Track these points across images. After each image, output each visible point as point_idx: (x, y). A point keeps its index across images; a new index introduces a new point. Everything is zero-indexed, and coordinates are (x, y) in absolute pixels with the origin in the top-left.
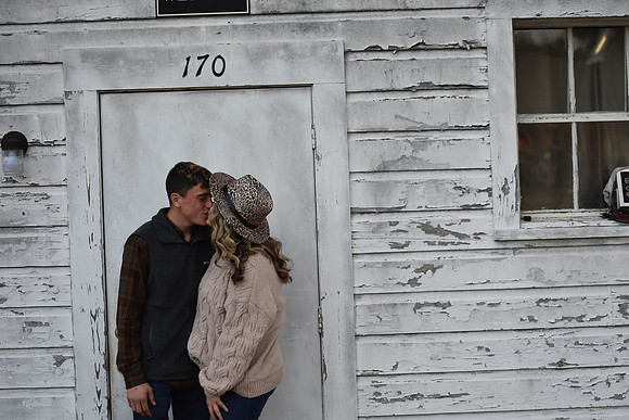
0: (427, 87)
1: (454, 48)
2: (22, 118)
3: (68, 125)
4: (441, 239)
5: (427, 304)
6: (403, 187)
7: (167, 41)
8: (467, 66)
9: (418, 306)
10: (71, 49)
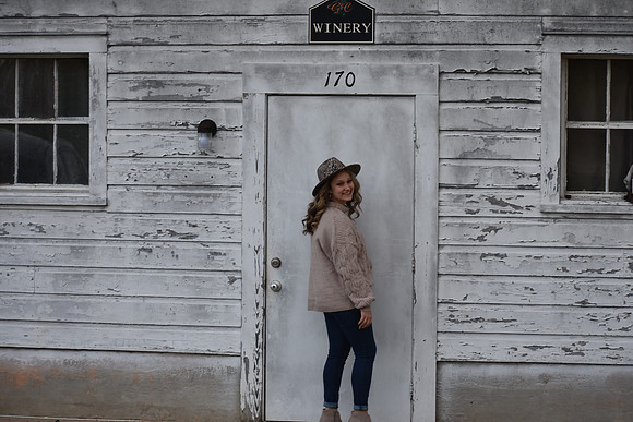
0: (497, 100)
1: (518, 73)
2: (214, 110)
3: (245, 116)
4: (503, 209)
5: (490, 255)
6: (477, 171)
7: (315, 60)
8: (527, 85)
9: (484, 255)
10: (249, 63)
